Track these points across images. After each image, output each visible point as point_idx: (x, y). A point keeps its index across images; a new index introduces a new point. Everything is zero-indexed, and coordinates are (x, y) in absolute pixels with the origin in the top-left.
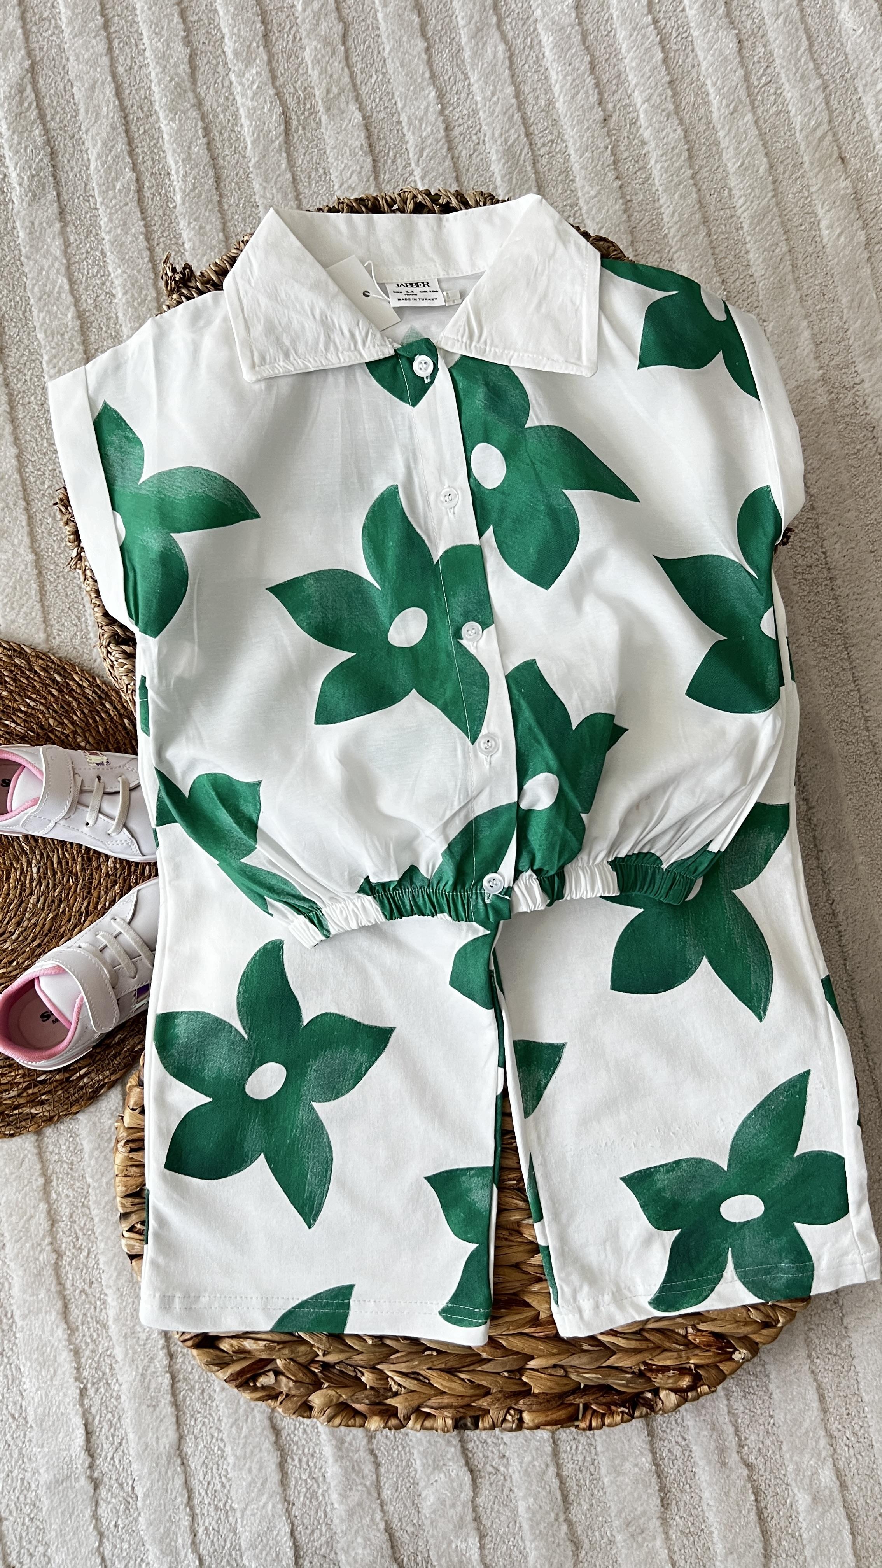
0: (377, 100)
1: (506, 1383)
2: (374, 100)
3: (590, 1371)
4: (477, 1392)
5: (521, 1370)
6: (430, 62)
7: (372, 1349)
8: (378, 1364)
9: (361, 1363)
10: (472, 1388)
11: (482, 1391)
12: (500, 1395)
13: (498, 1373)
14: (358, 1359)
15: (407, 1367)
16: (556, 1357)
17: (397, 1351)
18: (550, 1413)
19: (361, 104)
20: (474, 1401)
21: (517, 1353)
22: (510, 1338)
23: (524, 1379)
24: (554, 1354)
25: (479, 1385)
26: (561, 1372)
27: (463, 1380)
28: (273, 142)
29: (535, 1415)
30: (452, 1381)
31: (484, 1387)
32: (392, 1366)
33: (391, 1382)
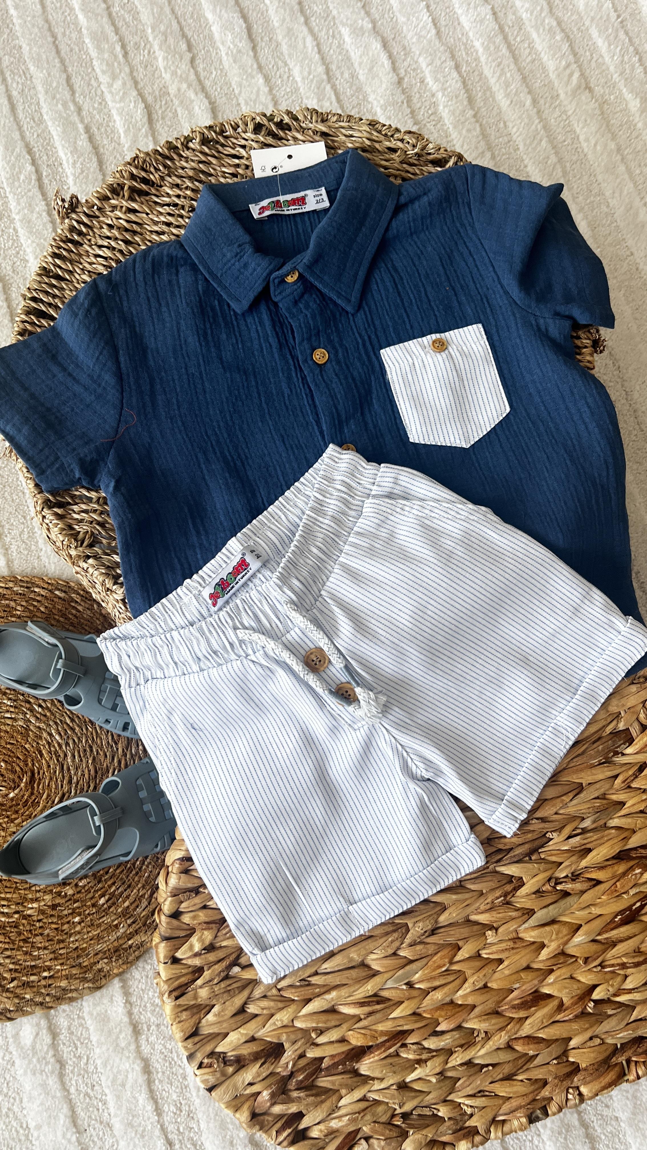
0: (219, 90)
1: (557, 1069)
2: (216, 90)
3: (621, 1030)
4: (537, 1086)
5: (565, 1053)
6: (256, 56)
7: (438, 1086)
8: (447, 1096)
9: (434, 1101)
10: (532, 1085)
11: (541, 1084)
12: (556, 1081)
13: (548, 1064)
14: (429, 1099)
15: (472, 1089)
16: (589, 1030)
17: (459, 1079)
18: (602, 1079)
19: (206, 94)
20: (537, 1095)
21: (557, 1040)
22: (546, 1030)
23: (571, 1059)
24: (587, 1029)
25: (536, 1080)
26: (598, 1041)
27: (522, 1081)
28: (140, 130)
29: (590, 1086)
30: (513, 1086)
31: (541, 1079)
32: (459, 1093)
33: (465, 1108)
